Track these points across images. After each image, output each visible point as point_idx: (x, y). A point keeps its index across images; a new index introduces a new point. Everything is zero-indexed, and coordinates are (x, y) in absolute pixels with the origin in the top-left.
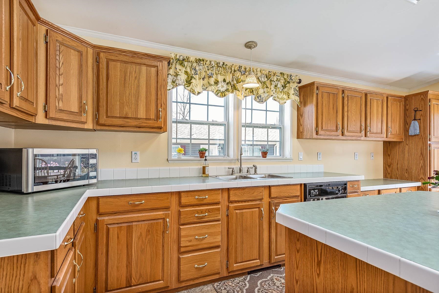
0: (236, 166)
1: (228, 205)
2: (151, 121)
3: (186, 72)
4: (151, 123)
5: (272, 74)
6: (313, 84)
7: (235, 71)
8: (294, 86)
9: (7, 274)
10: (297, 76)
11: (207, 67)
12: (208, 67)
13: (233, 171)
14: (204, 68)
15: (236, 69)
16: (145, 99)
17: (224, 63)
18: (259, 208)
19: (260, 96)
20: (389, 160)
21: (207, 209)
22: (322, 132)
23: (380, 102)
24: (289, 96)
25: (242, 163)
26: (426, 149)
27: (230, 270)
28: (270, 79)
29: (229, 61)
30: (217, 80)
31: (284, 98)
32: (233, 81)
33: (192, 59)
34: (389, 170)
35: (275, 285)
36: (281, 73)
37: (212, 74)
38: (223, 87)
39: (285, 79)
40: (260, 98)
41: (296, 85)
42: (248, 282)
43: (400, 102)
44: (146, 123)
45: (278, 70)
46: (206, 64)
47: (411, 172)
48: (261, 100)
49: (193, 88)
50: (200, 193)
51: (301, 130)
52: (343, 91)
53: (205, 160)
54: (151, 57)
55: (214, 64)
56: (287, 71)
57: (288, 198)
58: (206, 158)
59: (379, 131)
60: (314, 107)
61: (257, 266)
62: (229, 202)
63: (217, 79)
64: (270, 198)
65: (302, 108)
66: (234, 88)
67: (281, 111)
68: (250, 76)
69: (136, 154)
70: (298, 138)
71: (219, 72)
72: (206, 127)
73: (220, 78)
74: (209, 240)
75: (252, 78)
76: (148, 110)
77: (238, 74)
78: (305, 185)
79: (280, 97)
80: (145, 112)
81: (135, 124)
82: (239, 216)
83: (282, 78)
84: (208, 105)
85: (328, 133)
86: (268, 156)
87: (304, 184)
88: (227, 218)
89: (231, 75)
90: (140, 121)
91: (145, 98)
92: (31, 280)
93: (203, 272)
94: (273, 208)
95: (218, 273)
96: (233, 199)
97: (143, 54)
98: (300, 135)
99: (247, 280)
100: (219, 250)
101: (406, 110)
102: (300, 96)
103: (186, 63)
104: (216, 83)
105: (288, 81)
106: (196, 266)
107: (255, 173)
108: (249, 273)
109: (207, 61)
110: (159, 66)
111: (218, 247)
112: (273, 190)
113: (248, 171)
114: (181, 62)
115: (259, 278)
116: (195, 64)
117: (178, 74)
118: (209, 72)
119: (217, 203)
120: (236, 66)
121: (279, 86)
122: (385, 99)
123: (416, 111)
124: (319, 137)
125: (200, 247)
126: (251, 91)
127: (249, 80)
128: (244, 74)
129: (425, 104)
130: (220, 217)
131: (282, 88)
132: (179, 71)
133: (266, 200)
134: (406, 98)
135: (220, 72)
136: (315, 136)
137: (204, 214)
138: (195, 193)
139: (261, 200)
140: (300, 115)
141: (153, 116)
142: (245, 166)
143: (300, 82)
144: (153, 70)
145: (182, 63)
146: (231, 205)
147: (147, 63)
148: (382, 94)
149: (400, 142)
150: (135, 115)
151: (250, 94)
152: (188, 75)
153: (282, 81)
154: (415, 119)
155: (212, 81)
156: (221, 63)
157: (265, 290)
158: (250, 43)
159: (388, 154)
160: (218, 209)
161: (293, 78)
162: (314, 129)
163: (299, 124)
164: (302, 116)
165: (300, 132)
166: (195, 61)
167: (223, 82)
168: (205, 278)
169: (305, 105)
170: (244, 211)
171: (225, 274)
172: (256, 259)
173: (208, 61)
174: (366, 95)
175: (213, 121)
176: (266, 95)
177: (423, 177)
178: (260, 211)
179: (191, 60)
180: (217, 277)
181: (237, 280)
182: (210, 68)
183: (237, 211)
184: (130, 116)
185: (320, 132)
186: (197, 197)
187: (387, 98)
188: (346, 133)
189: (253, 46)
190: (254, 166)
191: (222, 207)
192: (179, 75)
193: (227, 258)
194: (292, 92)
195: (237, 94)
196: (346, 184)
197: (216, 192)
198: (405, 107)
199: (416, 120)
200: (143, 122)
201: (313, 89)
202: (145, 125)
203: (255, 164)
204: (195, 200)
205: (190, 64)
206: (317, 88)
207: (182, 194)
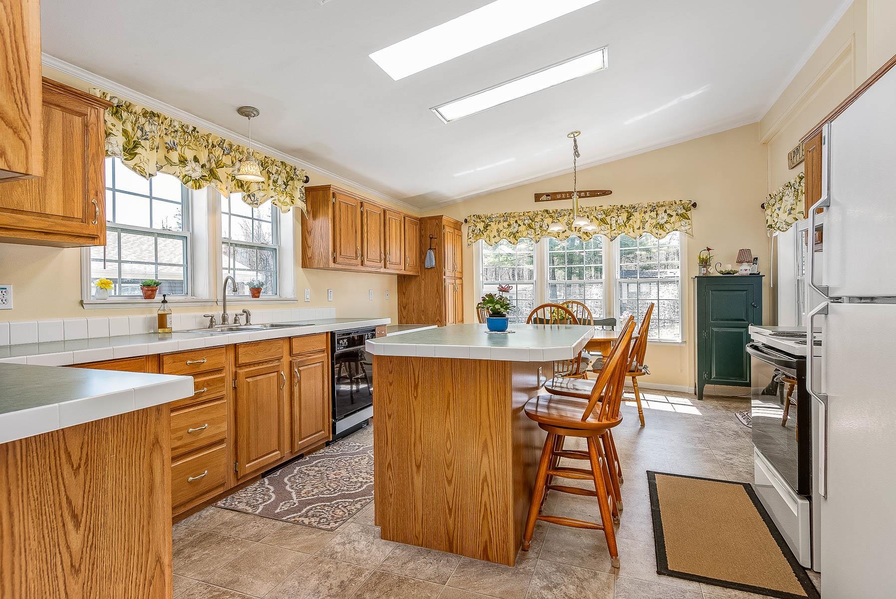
0: (218, 313)
1: (236, 372)
2: (74, 223)
3: (125, 132)
4: (75, 227)
5: (270, 162)
6: (326, 188)
7: (213, 146)
8: (299, 185)
9: (127, 439)
10: (303, 170)
11: (165, 129)
12: (167, 129)
13: (211, 321)
14: (160, 129)
15: (215, 143)
16: (61, 177)
17: (195, 128)
18: (277, 372)
19: (254, 196)
20: (405, 300)
21: (205, 380)
22: (341, 259)
23: (398, 224)
24: (293, 199)
25: (227, 307)
26: (442, 285)
27: (240, 475)
28: (267, 170)
29: (204, 127)
30: (182, 157)
31: (287, 203)
32: (209, 161)
33: (138, 109)
34: (404, 314)
35: (308, 475)
36: (282, 162)
37: (174, 144)
38: (194, 170)
39: (287, 172)
40: (252, 198)
41: (302, 184)
42: (268, 484)
43: (416, 225)
44: (65, 226)
45: (278, 156)
46: (162, 123)
47: (428, 314)
48: (255, 202)
49: (141, 165)
50: (193, 355)
51: (310, 255)
52: (362, 203)
53: (163, 302)
54: (72, 94)
55: (177, 127)
56: (291, 161)
57: (312, 355)
58: (164, 299)
59: (398, 261)
60: (330, 221)
61: (277, 461)
62: (236, 367)
63: (183, 155)
64: (290, 356)
65: (310, 221)
66: (213, 174)
67: (276, 222)
68: (251, 163)
69: (4, 290)
70: (304, 266)
71: (185, 142)
72: (152, 239)
73: (189, 154)
74: (210, 432)
75: (254, 167)
76: (67, 200)
77: (218, 152)
78: (333, 334)
79: (282, 199)
80: (61, 203)
81: (41, 226)
82: (251, 387)
83: (284, 171)
84: (151, 198)
85: (347, 261)
86: (262, 296)
87: (331, 332)
88: (234, 394)
89: (206, 152)
90: (52, 220)
91: (61, 175)
92: (153, 445)
93: (201, 488)
94: (296, 370)
95: (223, 485)
96: (243, 362)
97: (55, 84)
98: (306, 261)
99: (266, 484)
100: (224, 446)
101: (421, 236)
102: (306, 203)
103: (125, 115)
104: (182, 162)
105: (291, 177)
106: (191, 478)
107: (247, 322)
108: (264, 475)
109: (166, 119)
110: (90, 115)
111: (221, 442)
112: (295, 342)
113: (236, 320)
114: (114, 110)
115: (282, 477)
116: (142, 120)
117: (110, 134)
118: (168, 139)
119: (219, 371)
120: (217, 138)
121: (280, 182)
122: (403, 218)
123: (431, 238)
124: (337, 266)
125: (197, 445)
126: (240, 184)
127: (249, 169)
128: (228, 154)
129: (440, 231)
130: (224, 393)
131: (284, 186)
132: (112, 127)
133: (286, 359)
134: (421, 220)
135: (188, 142)
136: (332, 265)
137: (200, 389)
138: (186, 355)
139: (279, 359)
140: (305, 232)
141: (78, 214)
142: (231, 313)
143: (307, 181)
144: (78, 120)
145: (117, 112)
146: (242, 371)
147: (63, 105)
148: (399, 213)
149: (416, 276)
150: (39, 207)
151: (237, 188)
152: (128, 137)
153: (284, 175)
154: (430, 249)
155: (174, 156)
156: (191, 128)
157: (299, 484)
158: (248, 110)
159: (403, 292)
160: (222, 380)
161: (298, 173)
162: (330, 254)
163: (305, 246)
164: (310, 233)
165: (307, 258)
166: (141, 114)
167: (193, 162)
168: (204, 496)
169: (315, 217)
170: (259, 378)
171: (233, 484)
172: (275, 451)
173: (168, 120)
174: (385, 212)
175: (164, 229)
176: (262, 193)
177: (440, 320)
178: (280, 376)
179: (136, 110)
180: (220, 491)
181: (250, 488)
182: (170, 132)
183: (248, 380)
184: (27, 207)
185: (339, 259)
186: (189, 362)
187: (404, 217)
188: (366, 262)
189: (253, 115)
190: (244, 312)
191: (227, 375)
192: (113, 134)
193: (235, 459)
194: (297, 194)
195: (219, 186)
196: (374, 330)
197: (219, 351)
198: (420, 232)
199: (432, 249)
200: (56, 224)
201: (328, 197)
202: (63, 229)
203: (246, 308)
204: (186, 367)
205: (133, 118)
206: (334, 193)
207: (165, 358)
